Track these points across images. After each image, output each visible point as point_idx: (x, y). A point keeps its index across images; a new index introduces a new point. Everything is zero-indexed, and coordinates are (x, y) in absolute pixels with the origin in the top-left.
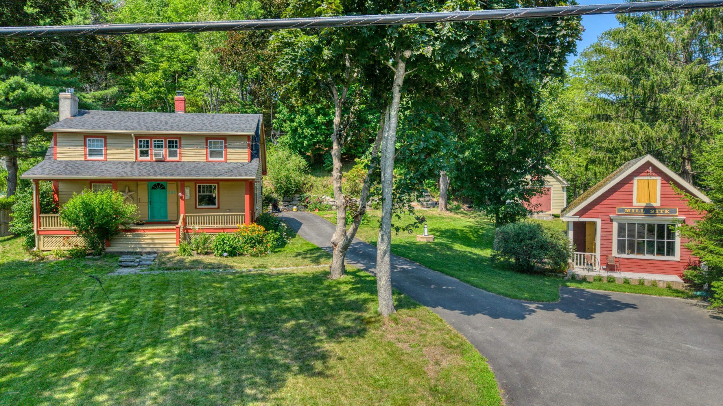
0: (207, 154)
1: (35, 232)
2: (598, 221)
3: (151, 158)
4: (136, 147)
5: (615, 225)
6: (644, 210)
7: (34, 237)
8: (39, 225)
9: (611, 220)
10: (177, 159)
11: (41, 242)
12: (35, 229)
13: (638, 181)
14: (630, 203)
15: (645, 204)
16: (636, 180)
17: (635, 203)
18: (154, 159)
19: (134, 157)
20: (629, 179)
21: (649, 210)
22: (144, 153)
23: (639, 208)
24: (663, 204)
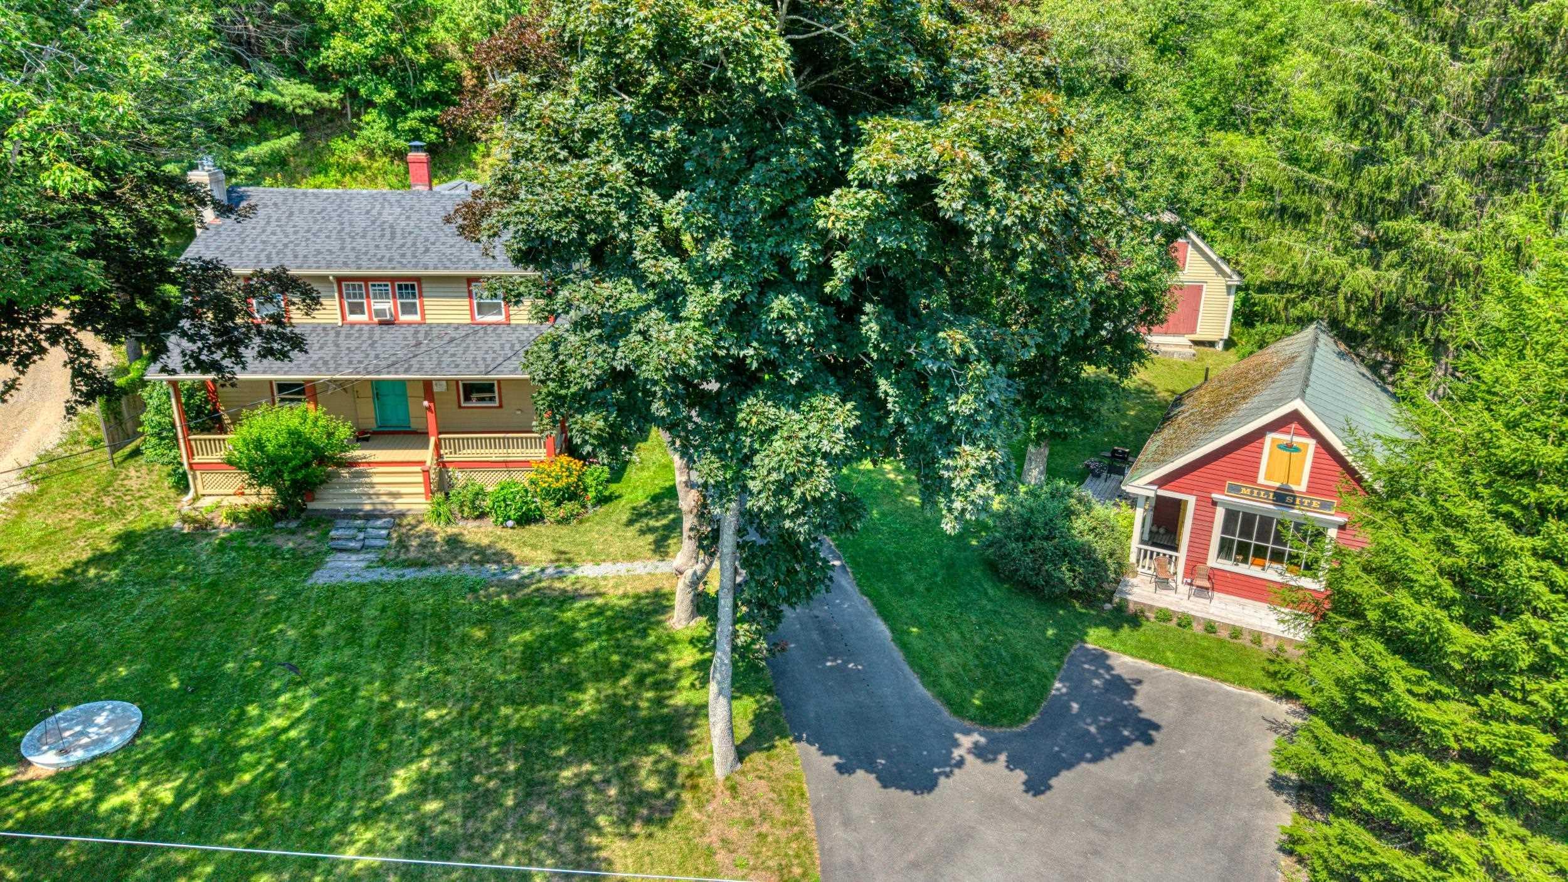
0: (472, 310)
1: (186, 467)
2: (1191, 501)
3: (370, 318)
4: (341, 297)
5: (1220, 514)
6: (1275, 494)
7: (185, 475)
8: (191, 454)
9: (1215, 503)
10: (417, 318)
11: (199, 481)
12: (185, 461)
13: (1273, 441)
14: (1253, 479)
15: (1278, 485)
16: (1270, 437)
17: (1261, 479)
18: (376, 320)
19: (339, 316)
20: (1258, 435)
21: (1283, 497)
22: (357, 309)
23: (1267, 489)
24: (1312, 489)
